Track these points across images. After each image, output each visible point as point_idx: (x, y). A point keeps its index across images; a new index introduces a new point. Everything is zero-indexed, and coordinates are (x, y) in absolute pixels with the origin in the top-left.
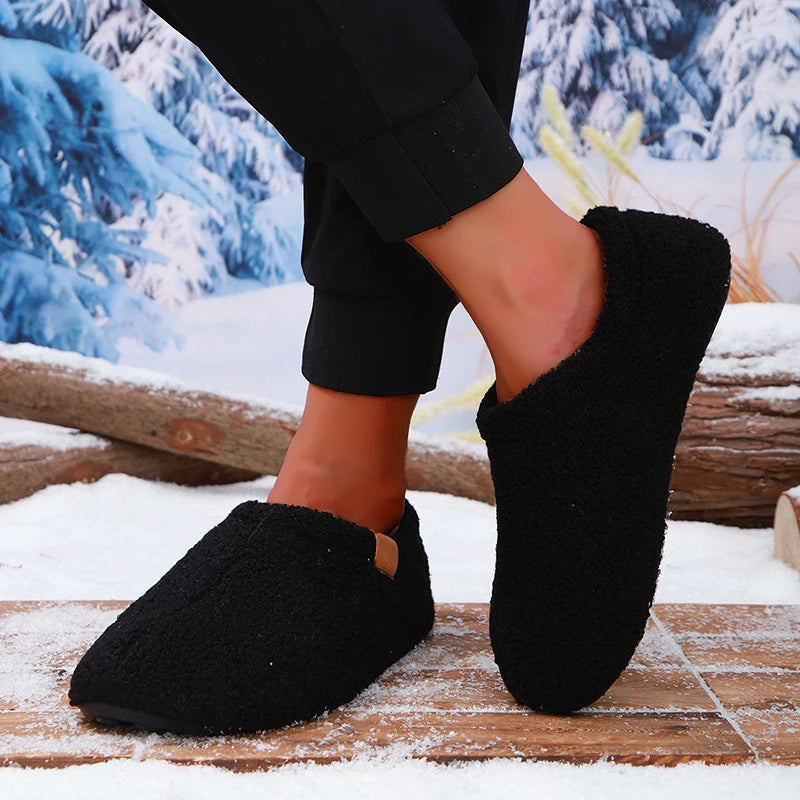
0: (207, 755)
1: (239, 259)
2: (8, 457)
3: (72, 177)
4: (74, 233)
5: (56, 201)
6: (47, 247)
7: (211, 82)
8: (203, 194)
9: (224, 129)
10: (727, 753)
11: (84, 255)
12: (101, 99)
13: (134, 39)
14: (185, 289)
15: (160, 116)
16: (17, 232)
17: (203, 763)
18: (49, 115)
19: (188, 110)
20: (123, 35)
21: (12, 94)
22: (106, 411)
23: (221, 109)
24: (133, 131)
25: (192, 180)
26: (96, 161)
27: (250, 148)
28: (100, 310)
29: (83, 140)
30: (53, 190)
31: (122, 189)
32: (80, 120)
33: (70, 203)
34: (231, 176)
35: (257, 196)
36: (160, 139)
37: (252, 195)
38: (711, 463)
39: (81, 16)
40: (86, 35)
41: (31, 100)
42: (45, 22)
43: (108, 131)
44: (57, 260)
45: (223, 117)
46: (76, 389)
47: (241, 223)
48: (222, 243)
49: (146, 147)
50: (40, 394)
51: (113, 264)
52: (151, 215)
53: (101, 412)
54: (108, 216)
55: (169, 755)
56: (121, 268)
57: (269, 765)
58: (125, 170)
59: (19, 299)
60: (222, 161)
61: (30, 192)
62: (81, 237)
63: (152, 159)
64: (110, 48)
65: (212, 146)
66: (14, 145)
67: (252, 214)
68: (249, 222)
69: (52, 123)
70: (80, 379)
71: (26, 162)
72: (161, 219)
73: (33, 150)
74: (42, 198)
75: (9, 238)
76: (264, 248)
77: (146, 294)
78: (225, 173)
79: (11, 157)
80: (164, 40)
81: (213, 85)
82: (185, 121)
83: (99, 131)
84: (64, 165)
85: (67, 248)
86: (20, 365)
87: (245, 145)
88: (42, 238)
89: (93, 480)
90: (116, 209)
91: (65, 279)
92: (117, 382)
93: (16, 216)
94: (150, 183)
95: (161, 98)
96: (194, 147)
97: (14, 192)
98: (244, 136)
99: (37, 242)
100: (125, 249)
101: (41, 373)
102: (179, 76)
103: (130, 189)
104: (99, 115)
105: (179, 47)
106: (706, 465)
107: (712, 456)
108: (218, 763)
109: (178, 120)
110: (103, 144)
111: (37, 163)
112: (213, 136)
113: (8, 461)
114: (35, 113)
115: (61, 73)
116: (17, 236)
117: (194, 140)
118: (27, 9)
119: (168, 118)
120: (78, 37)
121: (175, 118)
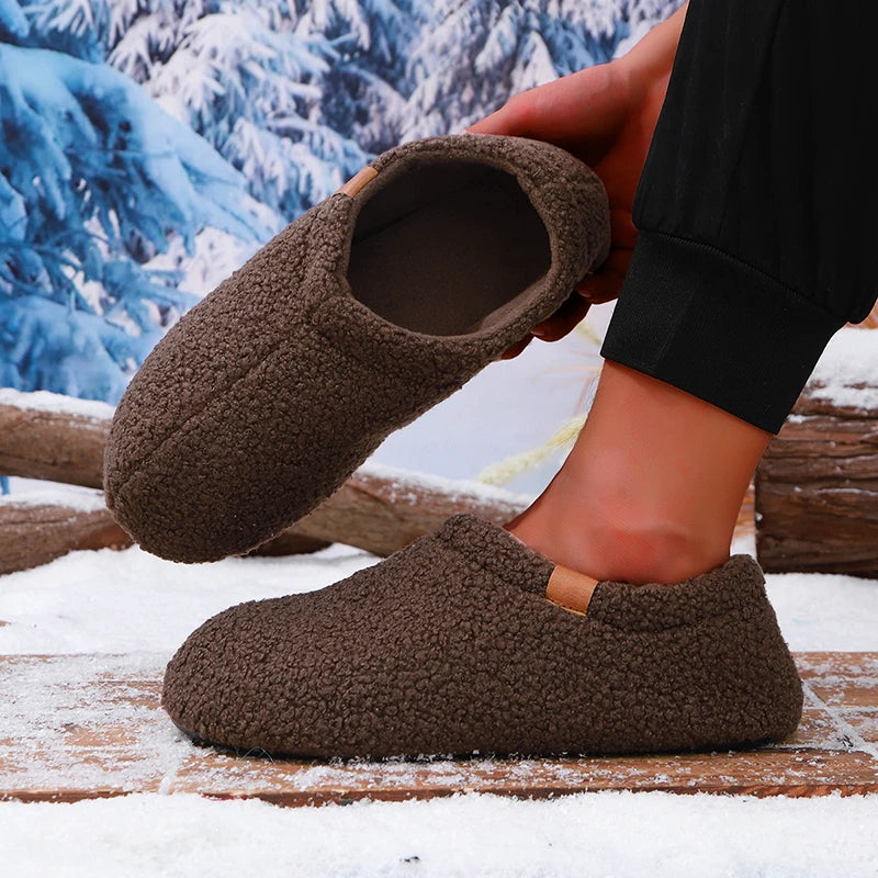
2: (22, 517)
3: (97, 210)
4: (100, 275)
5: (78, 238)
6: (69, 292)
7: (257, 97)
8: (250, 228)
9: (273, 155)
11: (112, 300)
12: (130, 118)
13: (166, 48)
15: (197, 136)
16: (34, 273)
18: (68, 137)
19: (231, 130)
20: (154, 43)
21: (24, 113)
23: (269, 129)
24: (167, 155)
25: (237, 212)
26: (125, 191)
27: (304, 173)
28: (131, 363)
29: (109, 165)
30: (74, 225)
31: (155, 222)
32: (105, 143)
33: (95, 240)
34: (282, 207)
36: (197, 164)
38: (844, 508)
39: (104, 20)
40: (111, 44)
41: (47, 120)
42: (61, 28)
43: (137, 155)
44: (80, 305)
45: (272, 139)
46: (101, 442)
49: (184, 173)
50: (59, 447)
51: (146, 310)
52: (189, 253)
54: (139, 255)
56: (155, 314)
58: (159, 200)
59: (37, 352)
60: (271, 189)
61: (49, 228)
62: (109, 278)
63: (190, 189)
64: (139, 59)
65: (260, 172)
66: (28, 173)
69: (71, 146)
71: (42, 192)
72: (201, 257)
73: (51, 178)
74: (63, 234)
75: (25, 281)
78: (275, 203)
79: (24, 187)
80: (202, 48)
81: (260, 101)
82: (227, 144)
83: (127, 155)
84: (88, 195)
85: (92, 292)
86: (37, 415)
87: (298, 171)
88: (64, 281)
89: (123, 547)
90: (149, 247)
91: (90, 328)
93: (32, 255)
94: (188, 216)
95: (199, 116)
96: (238, 174)
97: (29, 227)
98: (297, 160)
99: (57, 287)
100: (162, 293)
101: (61, 424)
102: (221, 91)
103: (165, 223)
104: (127, 136)
105: (219, 57)
106: (838, 510)
107: (846, 499)
109: (220, 142)
110: (132, 170)
111: (56, 193)
112: (261, 160)
113: (23, 522)
114: (52, 136)
115: (81, 88)
116: (34, 279)
117: (239, 166)
118: (41, 13)
119: (208, 139)
120: (100, 45)
121: (216, 139)
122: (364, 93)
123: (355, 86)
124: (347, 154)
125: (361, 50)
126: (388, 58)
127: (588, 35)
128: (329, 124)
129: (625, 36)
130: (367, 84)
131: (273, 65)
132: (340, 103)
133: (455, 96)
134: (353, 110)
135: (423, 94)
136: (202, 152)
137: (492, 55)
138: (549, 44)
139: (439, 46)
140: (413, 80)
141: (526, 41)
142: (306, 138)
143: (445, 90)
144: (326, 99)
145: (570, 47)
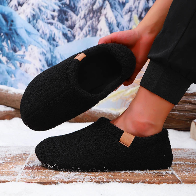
0: (35, 181)
1: (50, 62)
3: (5, 40)
4: (6, 55)
5: (1, 46)
7: (43, 15)
8: (41, 45)
9: (46, 28)
10: (173, 181)
11: (9, 61)
12: (13, 19)
13: (22, 4)
14: (36, 70)
15: (29, 23)
17: (34, 183)
19: (37, 22)
20: (19, 2)
22: (14, 101)
23: (45, 22)
24: (22, 28)
25: (38, 41)
26: (12, 36)
27: (53, 33)
28: (13, 76)
29: (8, 30)
31: (19, 43)
33: (5, 47)
34: (48, 40)
35: (55, 46)
36: (29, 30)
37: (54, 45)
40: (9, 1)
43: (15, 28)
44: (1, 62)
45: (46, 24)
46: (5, 95)
47: (51, 53)
48: (46, 58)
49: (25, 32)
51: (16, 64)
52: (27, 50)
53: (12, 101)
54: (15, 51)
55: (25, 181)
56: (18, 64)
57: (52, 183)
58: (20, 38)
60: (46, 36)
62: (8, 56)
63: (27, 35)
64: (15, 5)
65: (43, 32)
67: (54, 50)
68: (53, 52)
70: (7, 93)
72: (29, 51)
76: (57, 59)
77: (25, 71)
78: (47, 39)
80: (30, 3)
82: (36, 25)
83: (12, 28)
84: (3, 37)
85: (4, 59)
87: (52, 32)
89: (10, 119)
90: (17, 49)
91: (3, 68)
92: (17, 93)
94: (26, 42)
95: (29, 19)
98: (52, 30)
100: (20, 59)
102: (34, 13)
103: (21, 43)
104: (13, 23)
105: (34, 5)
106: (174, 117)
107: (175, 115)
108: (38, 183)
109: (34, 25)
110: (14, 31)
112: (43, 29)
115: (2, 12)
117: (38, 31)
119: (31, 24)
120: (7, 2)
121: (33, 24)
122: (67, 14)
123: (65, 13)
124: (63, 28)
125: (67, 4)
126: (73, 6)
127: (119, 2)
128: (59, 21)
129: (128, 2)
130: (68, 12)
131: (46, 8)
132: (62, 17)
133: (88, 15)
134: (65, 18)
135: (81, 15)
136: (30, 27)
137: (97, 6)
138: (110, 4)
139: (85, 4)
140: (79, 12)
141: (105, 3)
142: (54, 24)
143: (86, 14)
144: (59, 16)
145: (115, 4)
